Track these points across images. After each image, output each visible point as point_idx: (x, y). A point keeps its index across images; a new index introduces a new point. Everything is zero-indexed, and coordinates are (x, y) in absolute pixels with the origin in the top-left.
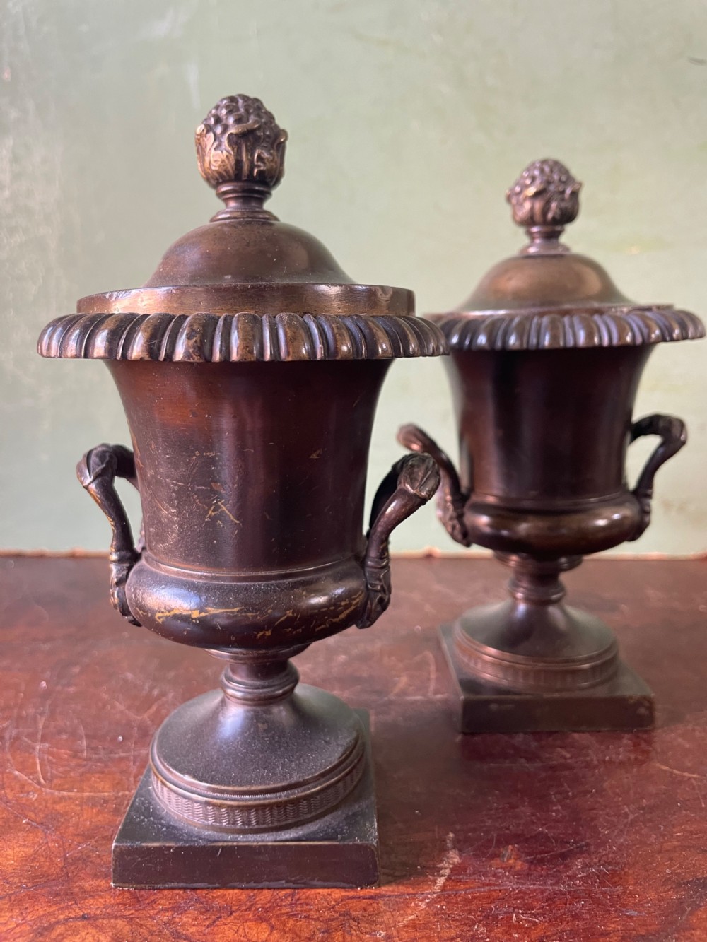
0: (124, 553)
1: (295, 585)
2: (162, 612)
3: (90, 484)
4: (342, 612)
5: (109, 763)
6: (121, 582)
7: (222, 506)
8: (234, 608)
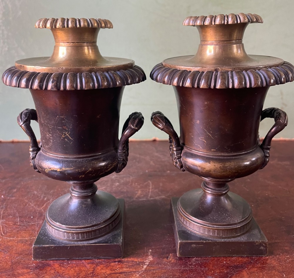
0: (34, 148)
1: (92, 160)
2: (47, 169)
3: (22, 125)
4: (109, 168)
5: (28, 227)
6: (34, 158)
7: (67, 134)
8: (71, 168)
